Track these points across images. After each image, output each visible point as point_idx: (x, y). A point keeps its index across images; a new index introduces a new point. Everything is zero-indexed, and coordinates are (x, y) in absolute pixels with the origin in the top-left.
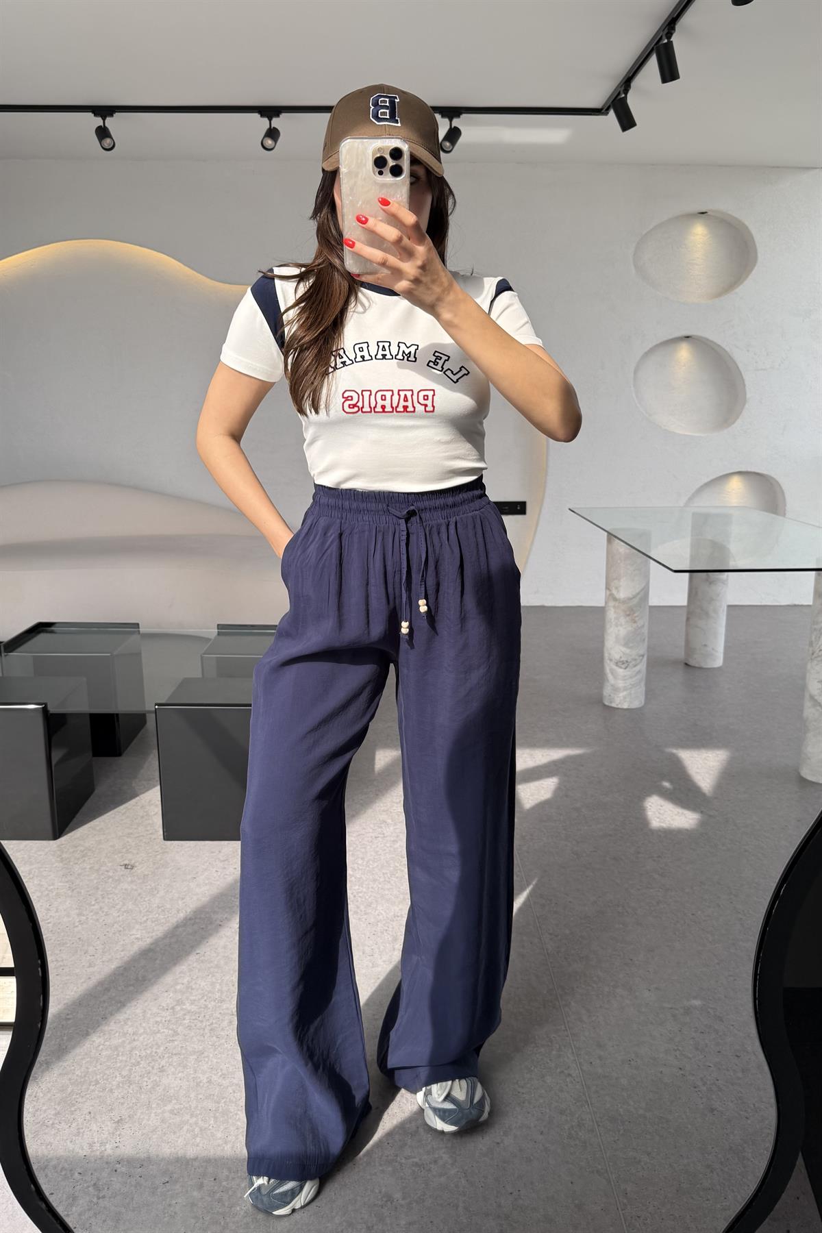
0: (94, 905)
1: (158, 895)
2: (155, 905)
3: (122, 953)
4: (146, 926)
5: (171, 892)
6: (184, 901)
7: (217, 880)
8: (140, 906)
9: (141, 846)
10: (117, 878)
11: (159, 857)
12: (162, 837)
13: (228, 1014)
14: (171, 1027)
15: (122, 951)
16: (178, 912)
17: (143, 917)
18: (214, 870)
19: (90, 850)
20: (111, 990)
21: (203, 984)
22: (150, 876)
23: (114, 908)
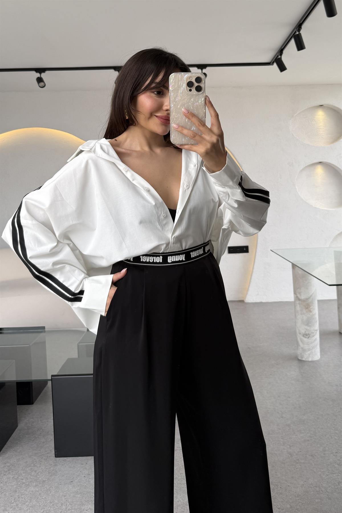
0: (13, 503)
1: (50, 494)
2: (48, 502)
5: (58, 492)
6: (65, 498)
7: (85, 483)
8: (40, 503)
9: (41, 461)
10: (27, 484)
11: (52, 468)
12: (54, 455)
16: (62, 505)
17: (41, 510)
18: (83, 476)
19: (13, 466)
22: (46, 481)
23: (25, 504)
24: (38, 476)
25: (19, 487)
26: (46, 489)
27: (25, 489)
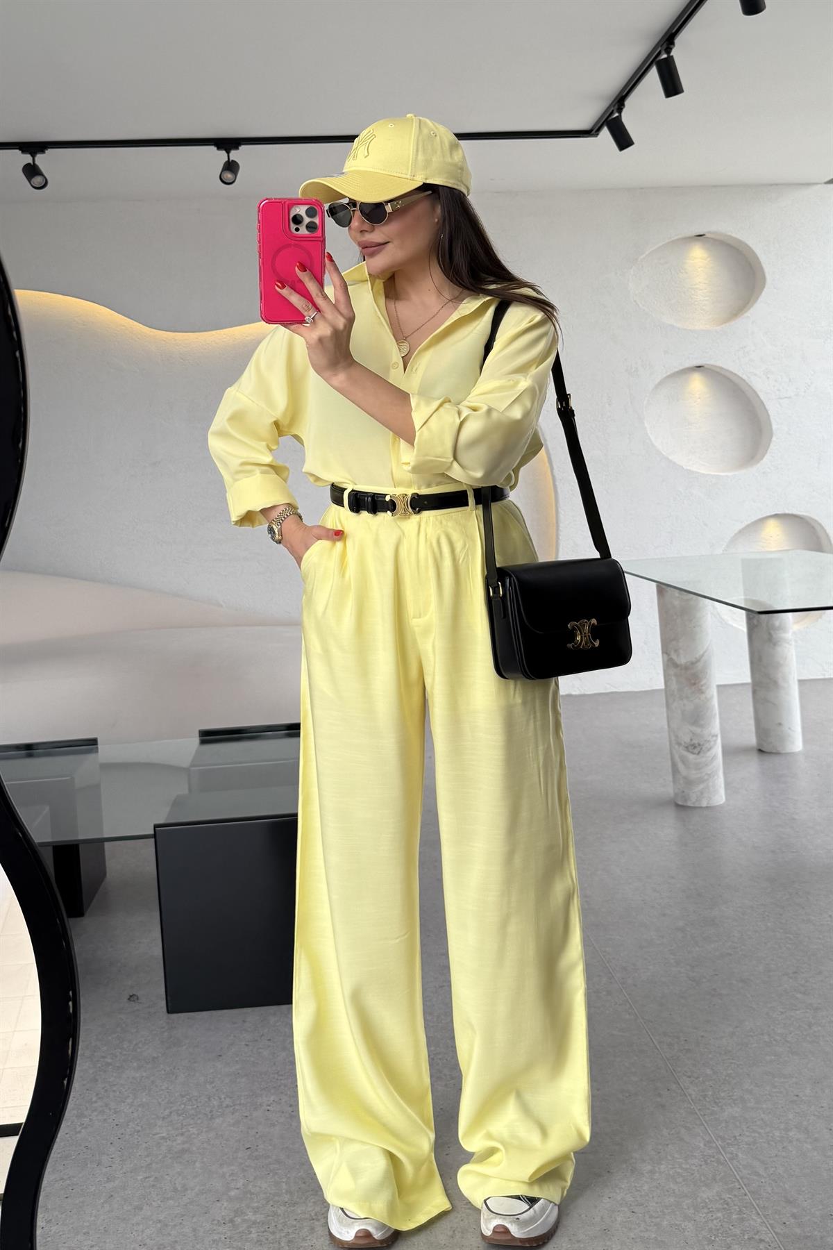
0: (96, 1102)
3: (147, 1159)
4: (171, 1121)
6: (213, 1085)
7: (251, 1056)
10: (118, 1065)
11: (166, 1034)
12: (165, 1010)
13: (307, 1219)
14: (235, 1246)
15: (148, 1156)
16: (209, 1098)
17: (165, 1110)
18: (244, 1043)
20: (144, 1208)
21: (264, 1185)
22: (161, 1058)
23: (124, 1102)
24: (139, 1050)
25: (100, 1071)
26: (163, 1072)
27: (115, 1074)
